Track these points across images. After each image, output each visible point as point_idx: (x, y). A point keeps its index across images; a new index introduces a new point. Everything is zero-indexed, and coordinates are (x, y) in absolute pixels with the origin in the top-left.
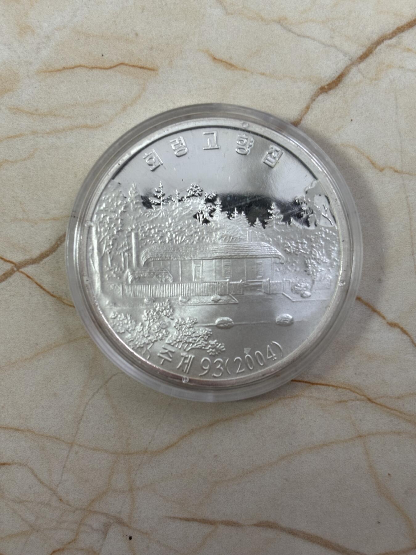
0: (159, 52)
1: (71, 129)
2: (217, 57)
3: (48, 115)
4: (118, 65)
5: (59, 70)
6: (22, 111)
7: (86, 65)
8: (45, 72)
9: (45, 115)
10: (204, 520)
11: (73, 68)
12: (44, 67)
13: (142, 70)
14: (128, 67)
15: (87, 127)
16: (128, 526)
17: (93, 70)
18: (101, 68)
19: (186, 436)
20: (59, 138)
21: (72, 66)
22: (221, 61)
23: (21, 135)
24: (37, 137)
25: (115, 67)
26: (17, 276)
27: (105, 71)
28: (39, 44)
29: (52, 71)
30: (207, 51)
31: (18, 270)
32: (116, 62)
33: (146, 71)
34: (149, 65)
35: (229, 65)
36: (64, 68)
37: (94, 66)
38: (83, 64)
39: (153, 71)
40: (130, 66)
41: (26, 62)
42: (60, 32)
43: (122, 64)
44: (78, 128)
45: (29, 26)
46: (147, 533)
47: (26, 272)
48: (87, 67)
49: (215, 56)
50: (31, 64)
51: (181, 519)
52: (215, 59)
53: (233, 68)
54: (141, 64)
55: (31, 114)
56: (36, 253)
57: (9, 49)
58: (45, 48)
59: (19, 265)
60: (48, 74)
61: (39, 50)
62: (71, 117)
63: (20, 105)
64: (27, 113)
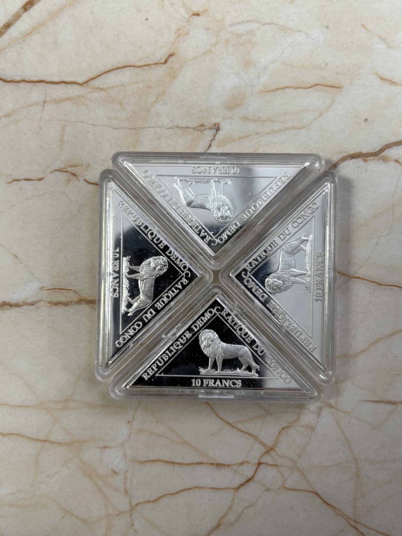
0: (342, 75)
1: (284, 130)
2: (384, 77)
3: (267, 121)
4: (314, 86)
5: (274, 90)
6: (249, 119)
7: (292, 86)
8: (264, 92)
9: (265, 121)
10: (388, 401)
11: (284, 88)
12: (263, 89)
13: (332, 88)
14: (321, 87)
15: (294, 128)
16: (334, 408)
17: (298, 89)
18: (303, 88)
19: (373, 343)
20: (275, 137)
21: (283, 88)
22: (386, 80)
23: (249, 136)
24: (260, 137)
25: (312, 86)
27: (306, 90)
28: (259, 73)
29: (269, 91)
30: (376, 74)
32: (313, 84)
33: (334, 89)
34: (336, 85)
35: (392, 83)
36: (277, 89)
37: (298, 87)
38: (290, 86)
39: (339, 89)
40: (323, 86)
41: (251, 86)
42: (273, 65)
43: (317, 85)
44: (289, 129)
45: (251, 61)
46: (348, 413)
48: (293, 88)
49: (382, 77)
50: (254, 86)
51: (372, 401)
52: (382, 79)
53: (395, 84)
54: (331, 84)
55: (255, 121)
57: (239, 77)
58: (263, 76)
60: (266, 93)
61: (259, 77)
62: (283, 122)
63: (247, 115)
64: (252, 120)
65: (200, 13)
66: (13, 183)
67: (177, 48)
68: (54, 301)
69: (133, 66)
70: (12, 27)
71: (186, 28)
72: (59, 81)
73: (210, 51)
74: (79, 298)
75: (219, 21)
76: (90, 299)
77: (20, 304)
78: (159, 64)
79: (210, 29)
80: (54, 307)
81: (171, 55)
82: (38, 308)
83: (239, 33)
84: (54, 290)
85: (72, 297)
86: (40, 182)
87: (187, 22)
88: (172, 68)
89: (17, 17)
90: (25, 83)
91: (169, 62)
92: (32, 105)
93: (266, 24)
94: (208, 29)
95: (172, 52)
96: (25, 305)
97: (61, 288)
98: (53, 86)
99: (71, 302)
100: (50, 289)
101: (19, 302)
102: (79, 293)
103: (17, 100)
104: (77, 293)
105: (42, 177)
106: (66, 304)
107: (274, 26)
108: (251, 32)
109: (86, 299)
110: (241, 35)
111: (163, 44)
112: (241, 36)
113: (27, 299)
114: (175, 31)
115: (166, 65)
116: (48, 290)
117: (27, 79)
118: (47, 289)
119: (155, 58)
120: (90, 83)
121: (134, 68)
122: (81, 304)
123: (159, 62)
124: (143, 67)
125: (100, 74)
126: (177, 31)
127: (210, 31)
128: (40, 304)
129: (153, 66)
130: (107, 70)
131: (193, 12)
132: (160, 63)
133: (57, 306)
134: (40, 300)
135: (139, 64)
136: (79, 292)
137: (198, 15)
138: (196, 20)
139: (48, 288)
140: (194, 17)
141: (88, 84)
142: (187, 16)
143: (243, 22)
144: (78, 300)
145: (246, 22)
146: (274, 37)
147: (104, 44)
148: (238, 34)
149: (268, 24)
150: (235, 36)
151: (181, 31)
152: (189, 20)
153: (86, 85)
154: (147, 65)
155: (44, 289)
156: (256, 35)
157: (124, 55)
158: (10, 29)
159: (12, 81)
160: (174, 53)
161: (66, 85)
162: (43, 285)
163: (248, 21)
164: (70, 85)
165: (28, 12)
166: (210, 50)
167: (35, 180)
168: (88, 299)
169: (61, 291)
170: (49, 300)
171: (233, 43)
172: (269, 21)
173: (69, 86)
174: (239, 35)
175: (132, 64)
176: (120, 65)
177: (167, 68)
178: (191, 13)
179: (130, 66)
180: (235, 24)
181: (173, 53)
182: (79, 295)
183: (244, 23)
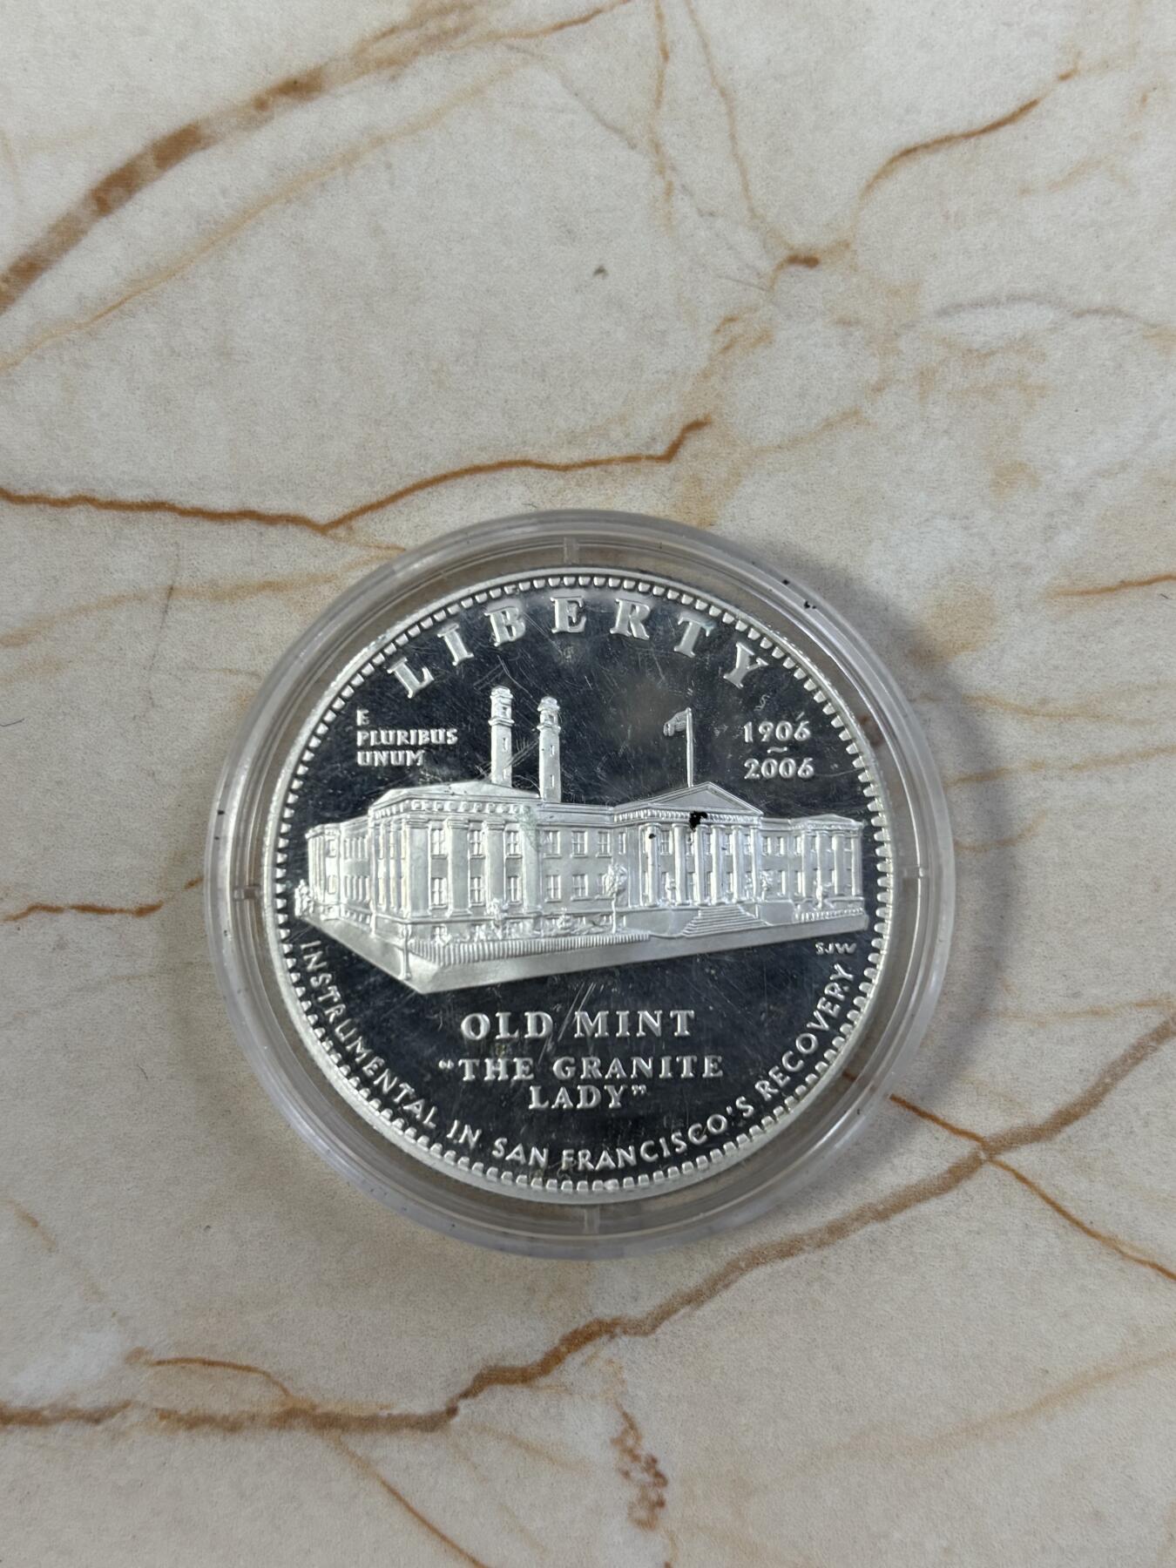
1: (1145, 755)
3: (1077, 715)
5: (1109, 590)
6: (1003, 706)
8: (1067, 594)
9: (1069, 717)
11: (1150, 582)
12: (1064, 581)
20: (1109, 781)
21: (1147, 578)
23: (1001, 773)
24: (1045, 778)
26: (988, 1175)
28: (1051, 515)
29: (1088, 593)
31: (991, 1159)
36: (1124, 584)
41: (1012, 566)
42: (1111, 481)
44: (1163, 751)
45: (1020, 464)
47: (1014, 1165)
50: (1028, 571)
55: (1026, 712)
56: (1042, 1111)
57: (966, 528)
58: (1068, 528)
59: (992, 1144)
60: (1076, 599)
61: (1049, 532)
62: (1142, 723)
63: (994, 688)
64: (1017, 710)
65: (818, 256)
66: (30, 917)
67: (718, 396)
68: (183, 1412)
69: (539, 466)
70: (45, 276)
71: (758, 314)
72: (234, 510)
73: (853, 415)
74: (283, 1405)
75: (896, 293)
76: (329, 1408)
77: (46, 1413)
78: (644, 463)
79: (858, 322)
80: (182, 1435)
81: (696, 426)
82: (117, 1436)
83: (975, 346)
84: (183, 1365)
85: (254, 1396)
86: (144, 923)
87: (763, 289)
88: (697, 481)
89: (67, 234)
90: (92, 509)
91: (685, 453)
92: (118, 601)
93: (1088, 311)
94: (849, 324)
95: (699, 414)
96: (64, 1418)
97: (213, 1358)
98: (207, 526)
99: (253, 1418)
100: (169, 1362)
101: (38, 1405)
102: (286, 1384)
103: (54, 577)
104: (276, 1383)
105: (150, 901)
106: (231, 1426)
107: (1119, 320)
108: (1024, 344)
109: (314, 1407)
110: (984, 352)
111: (665, 377)
112: (987, 355)
113: (73, 1396)
114: (713, 327)
115: (672, 463)
116: (160, 1363)
117: (101, 494)
118: (154, 1358)
119: (627, 435)
120: (358, 523)
121: (542, 471)
122: (291, 1428)
123: (645, 452)
124: (580, 472)
125: (400, 488)
126: (723, 324)
127: (858, 333)
128: (125, 1417)
129: (618, 469)
130: (430, 474)
131: (792, 249)
132: (650, 458)
133: (194, 1431)
134: (126, 1405)
135: (562, 456)
136: (284, 1379)
137: (811, 262)
138: (802, 284)
139: (162, 1357)
140: (793, 269)
141: (350, 528)
142: (765, 265)
143: (995, 302)
144: (277, 1409)
145: (1008, 299)
146: (1121, 366)
147: (422, 365)
148: (970, 351)
149: (1096, 311)
150: (960, 355)
151: (737, 328)
152: (773, 283)
153: (341, 532)
154: (594, 464)
155: (143, 1359)
156: (1044, 354)
157: (503, 416)
158: (38, 282)
159: (35, 499)
160: (707, 417)
161: (262, 528)
162: (138, 1344)
163: (1014, 298)
164: (279, 526)
165: (112, 218)
166: (856, 413)
167: (121, 911)
168: (319, 1411)
169: (211, 1370)
170: (161, 1406)
171: (950, 386)
172: (1098, 299)
173: (274, 533)
174: (975, 354)
175: (532, 453)
176: (483, 459)
177: (674, 479)
178: (783, 253)
179: (526, 463)
180: (959, 307)
181: (701, 418)
182: (285, 1391)
183: (999, 303)
